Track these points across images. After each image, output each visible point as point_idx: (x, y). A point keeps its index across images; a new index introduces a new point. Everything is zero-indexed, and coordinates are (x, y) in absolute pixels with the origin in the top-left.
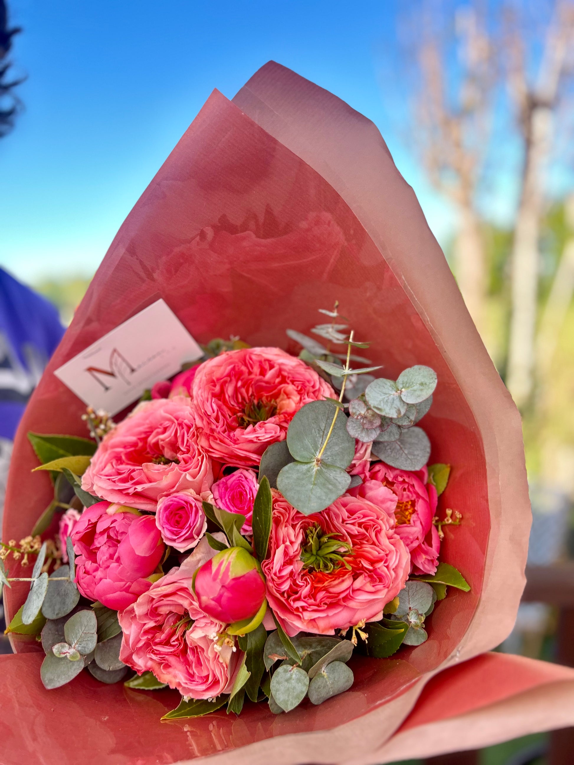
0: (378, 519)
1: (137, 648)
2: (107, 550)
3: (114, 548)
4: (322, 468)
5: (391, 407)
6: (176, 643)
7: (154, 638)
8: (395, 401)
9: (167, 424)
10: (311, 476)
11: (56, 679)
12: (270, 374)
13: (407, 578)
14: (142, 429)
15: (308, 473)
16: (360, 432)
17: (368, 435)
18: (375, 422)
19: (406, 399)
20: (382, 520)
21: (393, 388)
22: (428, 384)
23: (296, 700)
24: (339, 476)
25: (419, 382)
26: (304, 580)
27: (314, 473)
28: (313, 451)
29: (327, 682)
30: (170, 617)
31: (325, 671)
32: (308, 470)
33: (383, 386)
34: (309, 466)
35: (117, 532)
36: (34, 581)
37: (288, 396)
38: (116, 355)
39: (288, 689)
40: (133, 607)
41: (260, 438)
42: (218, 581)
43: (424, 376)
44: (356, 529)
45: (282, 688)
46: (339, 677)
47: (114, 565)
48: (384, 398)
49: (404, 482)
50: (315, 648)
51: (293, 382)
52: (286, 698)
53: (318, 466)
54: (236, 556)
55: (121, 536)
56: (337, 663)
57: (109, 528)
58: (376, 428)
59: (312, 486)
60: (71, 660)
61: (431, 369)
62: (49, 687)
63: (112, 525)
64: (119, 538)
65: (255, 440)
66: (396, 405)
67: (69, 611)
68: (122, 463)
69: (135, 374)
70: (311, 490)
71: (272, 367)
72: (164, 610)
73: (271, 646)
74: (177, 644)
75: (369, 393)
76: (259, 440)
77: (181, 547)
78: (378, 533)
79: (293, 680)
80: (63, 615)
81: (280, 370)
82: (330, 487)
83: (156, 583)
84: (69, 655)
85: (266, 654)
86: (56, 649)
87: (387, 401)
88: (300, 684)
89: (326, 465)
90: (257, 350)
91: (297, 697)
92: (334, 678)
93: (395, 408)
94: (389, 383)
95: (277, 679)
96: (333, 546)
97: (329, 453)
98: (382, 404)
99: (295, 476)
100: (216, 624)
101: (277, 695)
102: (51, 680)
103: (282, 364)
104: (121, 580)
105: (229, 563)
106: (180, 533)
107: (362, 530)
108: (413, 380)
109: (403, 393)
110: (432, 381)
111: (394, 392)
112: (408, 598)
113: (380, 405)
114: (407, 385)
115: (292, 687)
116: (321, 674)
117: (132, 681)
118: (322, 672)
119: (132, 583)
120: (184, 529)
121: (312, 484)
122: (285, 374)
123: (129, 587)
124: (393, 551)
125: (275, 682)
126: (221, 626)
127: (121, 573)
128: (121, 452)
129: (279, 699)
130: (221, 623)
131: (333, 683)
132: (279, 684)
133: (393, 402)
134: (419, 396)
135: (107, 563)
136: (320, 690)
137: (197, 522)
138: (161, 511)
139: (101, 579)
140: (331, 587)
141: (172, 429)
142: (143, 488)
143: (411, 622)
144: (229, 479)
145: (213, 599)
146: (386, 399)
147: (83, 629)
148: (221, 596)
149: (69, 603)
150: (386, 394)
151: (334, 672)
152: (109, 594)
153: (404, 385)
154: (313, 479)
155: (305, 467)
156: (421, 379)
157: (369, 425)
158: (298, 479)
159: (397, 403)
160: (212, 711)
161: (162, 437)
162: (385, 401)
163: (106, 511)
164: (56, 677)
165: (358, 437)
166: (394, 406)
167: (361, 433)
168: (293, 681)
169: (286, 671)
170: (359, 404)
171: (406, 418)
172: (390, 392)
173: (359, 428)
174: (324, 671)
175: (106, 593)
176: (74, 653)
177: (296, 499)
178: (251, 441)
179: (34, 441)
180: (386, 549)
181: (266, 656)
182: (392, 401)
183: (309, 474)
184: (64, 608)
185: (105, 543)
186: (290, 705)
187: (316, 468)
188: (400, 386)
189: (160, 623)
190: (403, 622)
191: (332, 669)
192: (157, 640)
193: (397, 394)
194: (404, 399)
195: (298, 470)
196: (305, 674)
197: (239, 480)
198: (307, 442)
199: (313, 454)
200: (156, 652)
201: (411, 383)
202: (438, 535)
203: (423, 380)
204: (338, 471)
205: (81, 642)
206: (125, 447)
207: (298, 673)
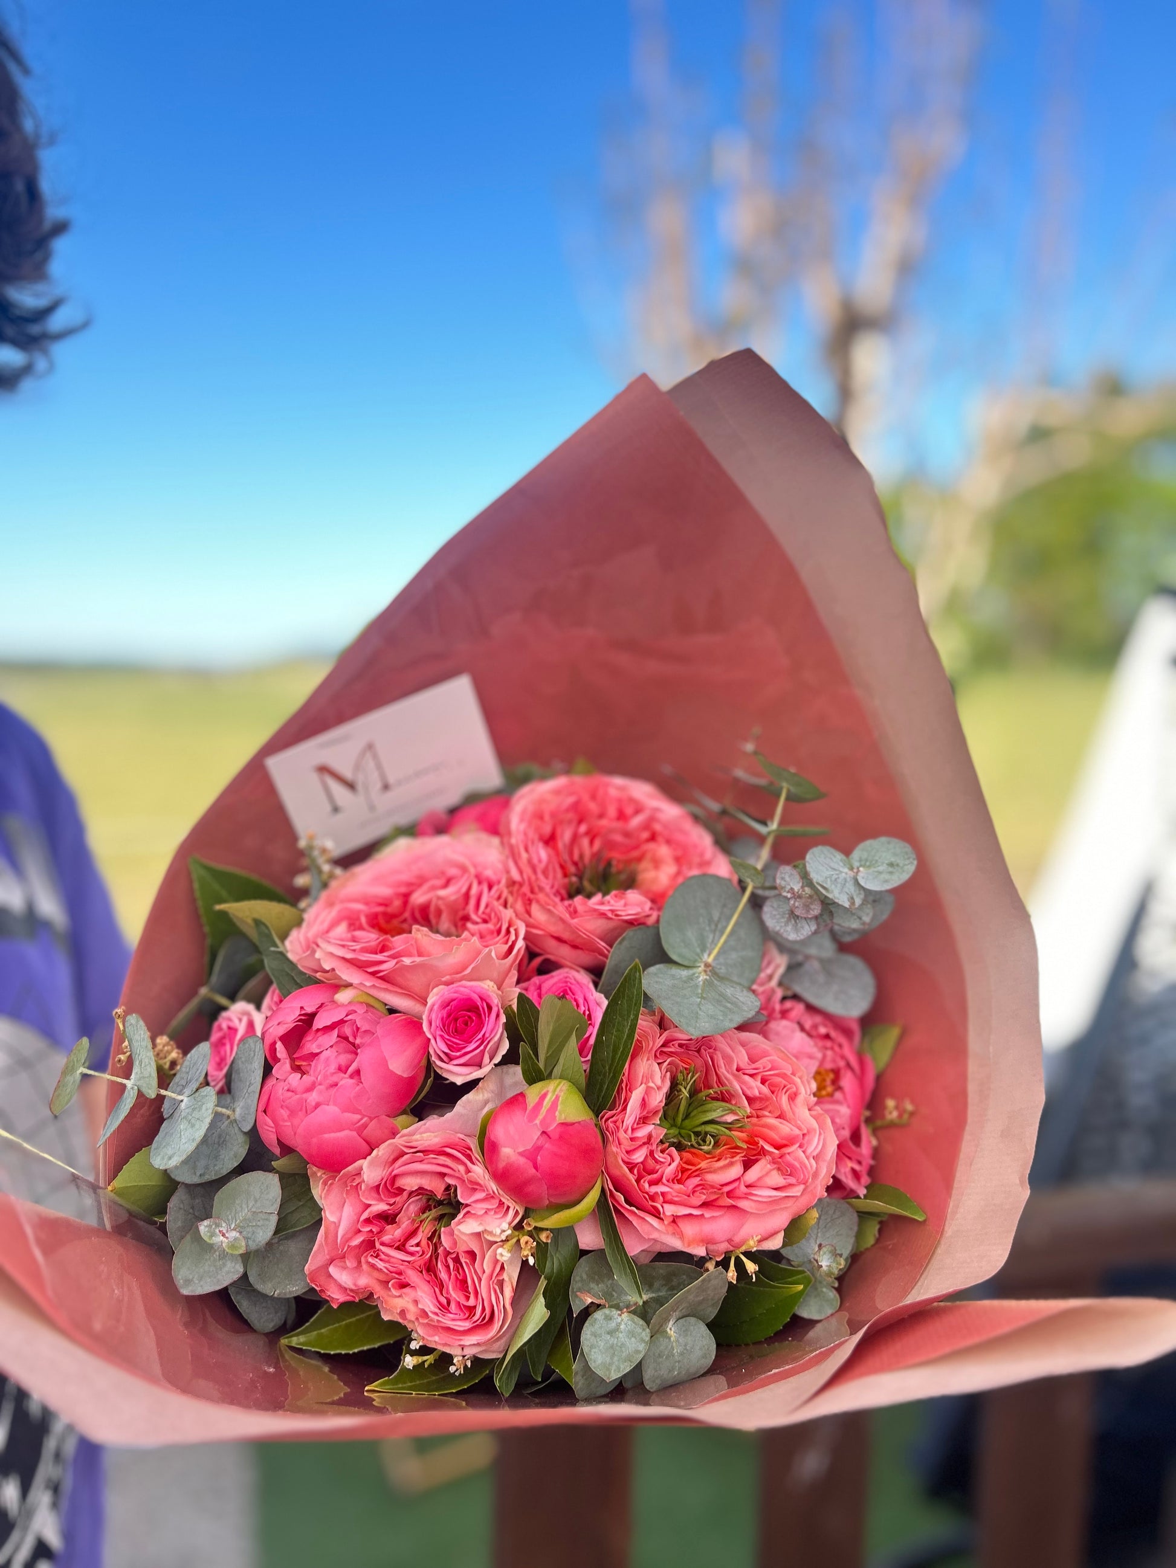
0: (793, 1074)
1: (349, 1246)
2: (336, 1057)
3: (350, 1056)
4: (712, 978)
5: (842, 889)
6: (418, 1249)
7: (381, 1231)
8: (847, 884)
9: (453, 871)
10: (697, 986)
11: (197, 1282)
12: (636, 821)
13: (829, 1181)
14: (405, 877)
15: (691, 981)
16: (783, 924)
17: (796, 930)
18: (812, 907)
19: (865, 883)
20: (800, 1078)
21: (845, 865)
22: (901, 865)
23: (626, 1364)
24: (741, 994)
25: (886, 862)
26: (668, 1154)
27: (701, 983)
28: (698, 950)
29: (673, 1350)
30: (413, 1202)
31: (673, 1329)
32: (691, 978)
33: (831, 859)
34: (691, 972)
35: (358, 1029)
36: (182, 1101)
37: (657, 863)
38: (368, 755)
39: (612, 1347)
40: (361, 1169)
41: (619, 913)
42: (537, 1122)
43: (895, 854)
44: (757, 1086)
45: (602, 1344)
46: (693, 1345)
47: (346, 1081)
48: (833, 875)
49: (827, 1037)
50: (659, 1290)
51: (669, 842)
52: (608, 1360)
53: (707, 975)
54: (568, 1090)
55: (362, 1038)
56: (692, 1320)
57: (342, 1022)
58: (811, 919)
59: (699, 1000)
60: (230, 1251)
61: (907, 845)
62: (185, 1292)
63: (349, 1017)
64: (358, 1041)
65: (610, 915)
66: (849, 889)
67: (225, 1172)
68: (361, 928)
69: (389, 795)
70: (699, 1005)
71: (638, 811)
72: (410, 1183)
73: (581, 1277)
74: (418, 1252)
75: (810, 861)
76: (617, 915)
77: (458, 1075)
78: (793, 1098)
79: (622, 1332)
80: (214, 1178)
81: (652, 819)
82: (729, 1005)
83: (405, 1131)
84: (227, 1241)
85: (573, 1289)
86: (206, 1226)
87: (836, 880)
88: (633, 1339)
89: (719, 977)
90: (618, 781)
91: (629, 1359)
92: (685, 1345)
93: (848, 894)
94: (839, 856)
95: (593, 1330)
96: (715, 1111)
97: (722, 960)
98: (829, 882)
99: (669, 982)
100: (508, 1208)
101: (593, 1353)
102: (189, 1280)
103: (657, 810)
104: (356, 1111)
105: (557, 1098)
106: (465, 1047)
107: (765, 1090)
108: (877, 858)
109: (860, 874)
110: (907, 862)
111: (846, 870)
112: (816, 1232)
113: (826, 883)
114: (868, 864)
115: (619, 1344)
116: (667, 1333)
117: (297, 1335)
118: (668, 1330)
119: (371, 1119)
120: (471, 1042)
121: (699, 998)
122: (657, 827)
123: (365, 1126)
124: (815, 1130)
125: (589, 1332)
126: (517, 1213)
127: (358, 1096)
128: (359, 912)
129: (595, 1362)
130: (517, 1208)
131: (682, 1354)
132: (596, 1337)
133: (845, 884)
134: (886, 881)
135: (335, 1079)
136: (661, 1360)
137: (497, 1032)
138: (436, 1007)
139: (317, 1105)
140: (710, 1172)
141: (460, 883)
142: (413, 962)
143: (821, 1266)
144: (547, 980)
145: (521, 1154)
146: (835, 876)
147: (251, 1205)
148: (538, 1149)
149: (227, 1158)
150: (834, 869)
151: (687, 1335)
152: (330, 1133)
153: (863, 863)
154: (700, 991)
155: (685, 973)
156: (888, 857)
157: (803, 912)
158: (674, 986)
159: (851, 887)
160: (454, 1391)
161: (442, 893)
162: (833, 879)
163: (333, 998)
164: (196, 1276)
165: (779, 930)
166: (846, 890)
167: (785, 925)
168: (621, 1335)
169: (609, 1318)
170: (791, 874)
171: (855, 919)
172: (841, 869)
173: (783, 917)
174: (671, 1329)
175: (324, 1129)
176: (236, 1239)
177: (676, 1012)
178: (603, 915)
179: (197, 872)
180: (803, 1126)
181: (573, 1292)
182: (843, 882)
183: (692, 983)
184: (215, 1165)
185: (331, 1047)
186: (615, 1371)
187: (703, 977)
188: (856, 864)
189: (396, 1208)
190: (804, 1272)
191: (684, 1329)
192: (386, 1238)
193: (851, 874)
194: (862, 883)
195: (673, 976)
196: (642, 1325)
197: (566, 982)
198: (691, 934)
199: (698, 955)
200: (383, 1257)
201: (874, 862)
202: (869, 1140)
203: (893, 860)
204: (738, 988)
205: (242, 1227)
206: (367, 903)
207: (630, 1323)
